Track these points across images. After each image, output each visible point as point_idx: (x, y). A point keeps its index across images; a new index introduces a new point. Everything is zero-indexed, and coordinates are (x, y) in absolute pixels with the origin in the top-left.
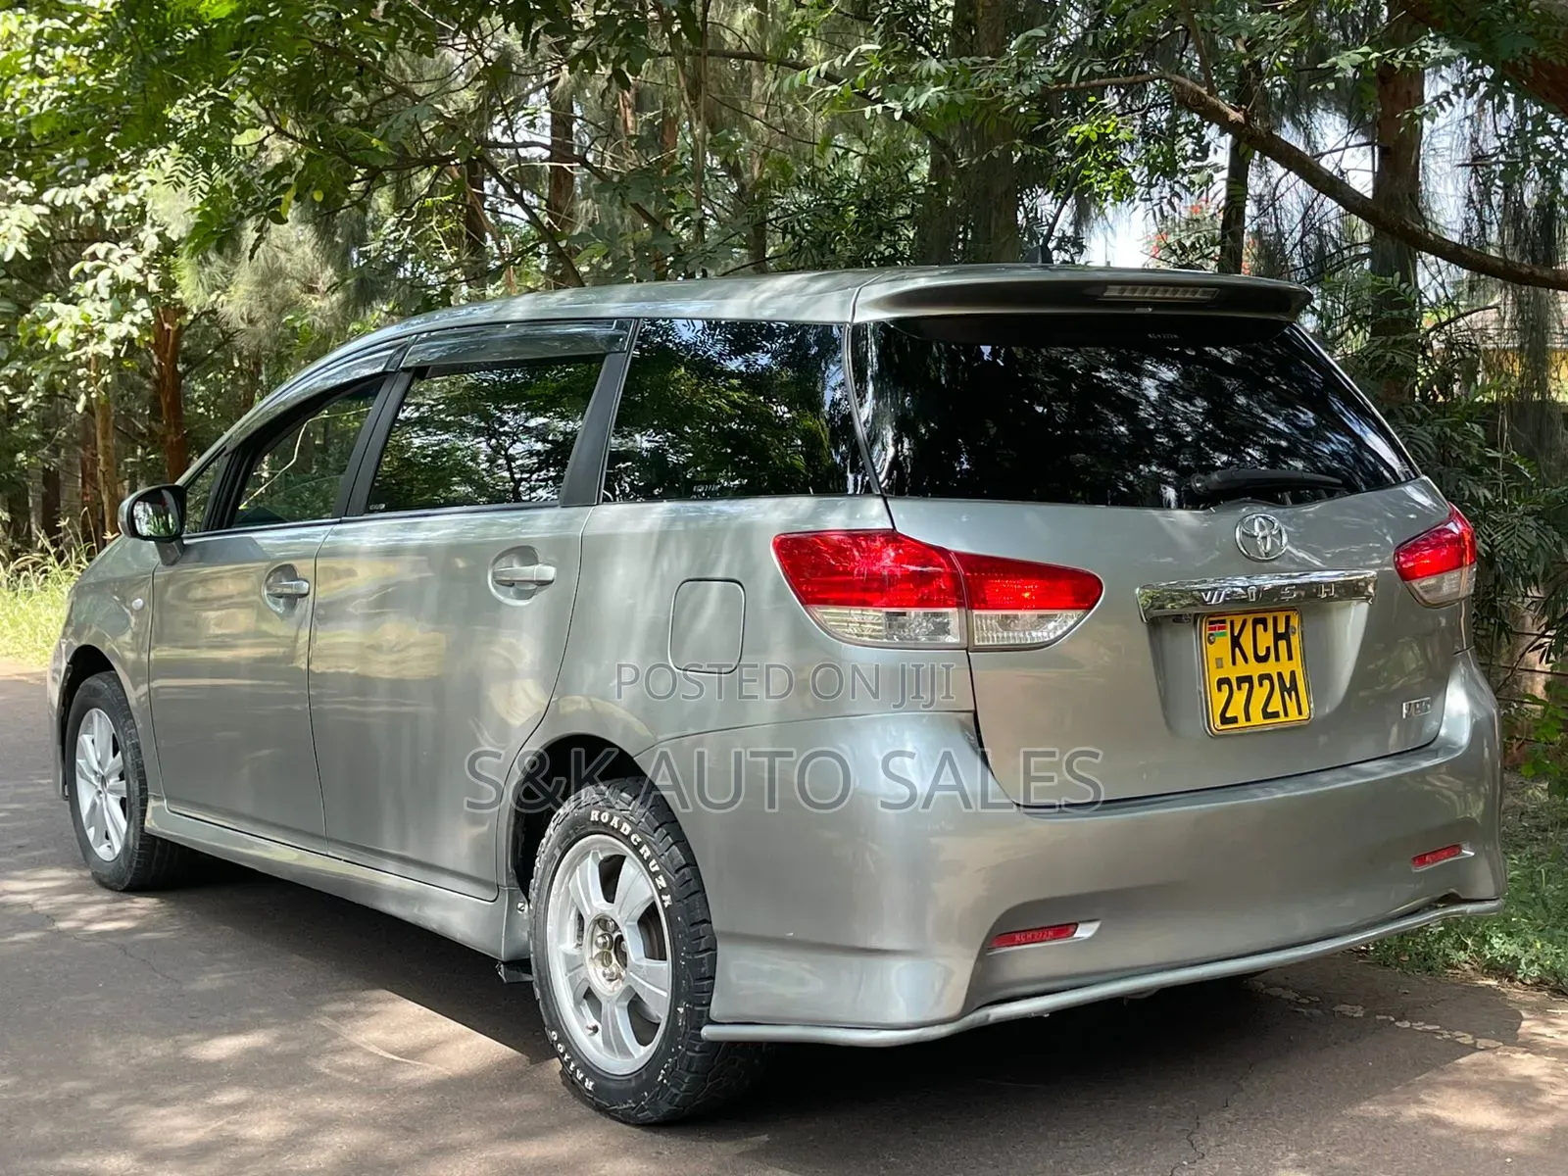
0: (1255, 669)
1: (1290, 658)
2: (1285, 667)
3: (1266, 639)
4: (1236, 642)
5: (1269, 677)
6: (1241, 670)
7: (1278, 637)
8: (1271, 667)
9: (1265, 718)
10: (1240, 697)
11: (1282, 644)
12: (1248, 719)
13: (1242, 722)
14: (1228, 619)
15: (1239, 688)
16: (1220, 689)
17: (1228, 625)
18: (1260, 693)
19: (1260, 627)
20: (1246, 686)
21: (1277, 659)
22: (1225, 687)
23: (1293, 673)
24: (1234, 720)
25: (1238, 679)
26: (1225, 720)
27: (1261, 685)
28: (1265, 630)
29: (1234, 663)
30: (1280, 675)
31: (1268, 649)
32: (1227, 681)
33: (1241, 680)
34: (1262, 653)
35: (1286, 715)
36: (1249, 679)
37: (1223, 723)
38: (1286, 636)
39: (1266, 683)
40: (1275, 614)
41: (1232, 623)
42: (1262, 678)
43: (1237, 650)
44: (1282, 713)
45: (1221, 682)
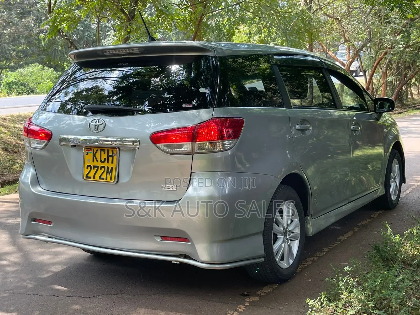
0: (100, 164)
1: (112, 163)
2: (110, 166)
3: (104, 156)
4: (94, 155)
5: (104, 167)
6: (96, 164)
7: (109, 156)
8: (105, 165)
9: (99, 179)
10: (93, 172)
11: (110, 159)
12: (94, 178)
13: (92, 179)
14: (92, 148)
15: (94, 169)
16: (87, 168)
17: (92, 150)
18: (100, 172)
19: (102, 153)
20: (96, 169)
21: (108, 162)
22: (89, 168)
23: (112, 168)
24: (90, 178)
25: (94, 166)
26: (87, 177)
27: (101, 169)
28: (104, 153)
29: (93, 161)
30: (108, 167)
31: (105, 159)
32: (90, 166)
33: (94, 167)
34: (103, 160)
35: (106, 179)
36: (97, 167)
37: (86, 178)
38: (112, 156)
39: (103, 169)
40: (108, 149)
41: (93, 150)
42: (102, 167)
43: (95, 158)
44: (105, 179)
45: (88, 166)
